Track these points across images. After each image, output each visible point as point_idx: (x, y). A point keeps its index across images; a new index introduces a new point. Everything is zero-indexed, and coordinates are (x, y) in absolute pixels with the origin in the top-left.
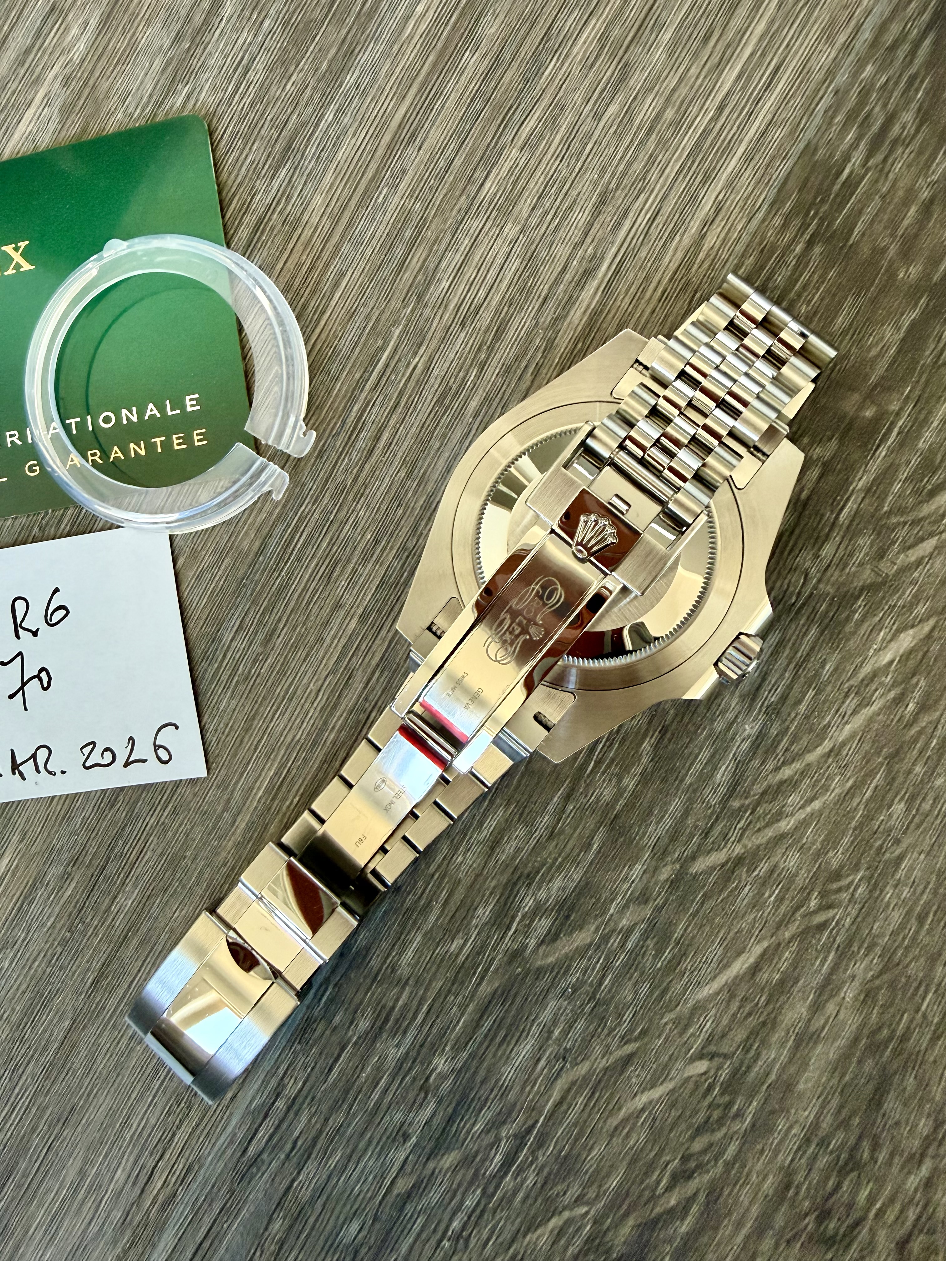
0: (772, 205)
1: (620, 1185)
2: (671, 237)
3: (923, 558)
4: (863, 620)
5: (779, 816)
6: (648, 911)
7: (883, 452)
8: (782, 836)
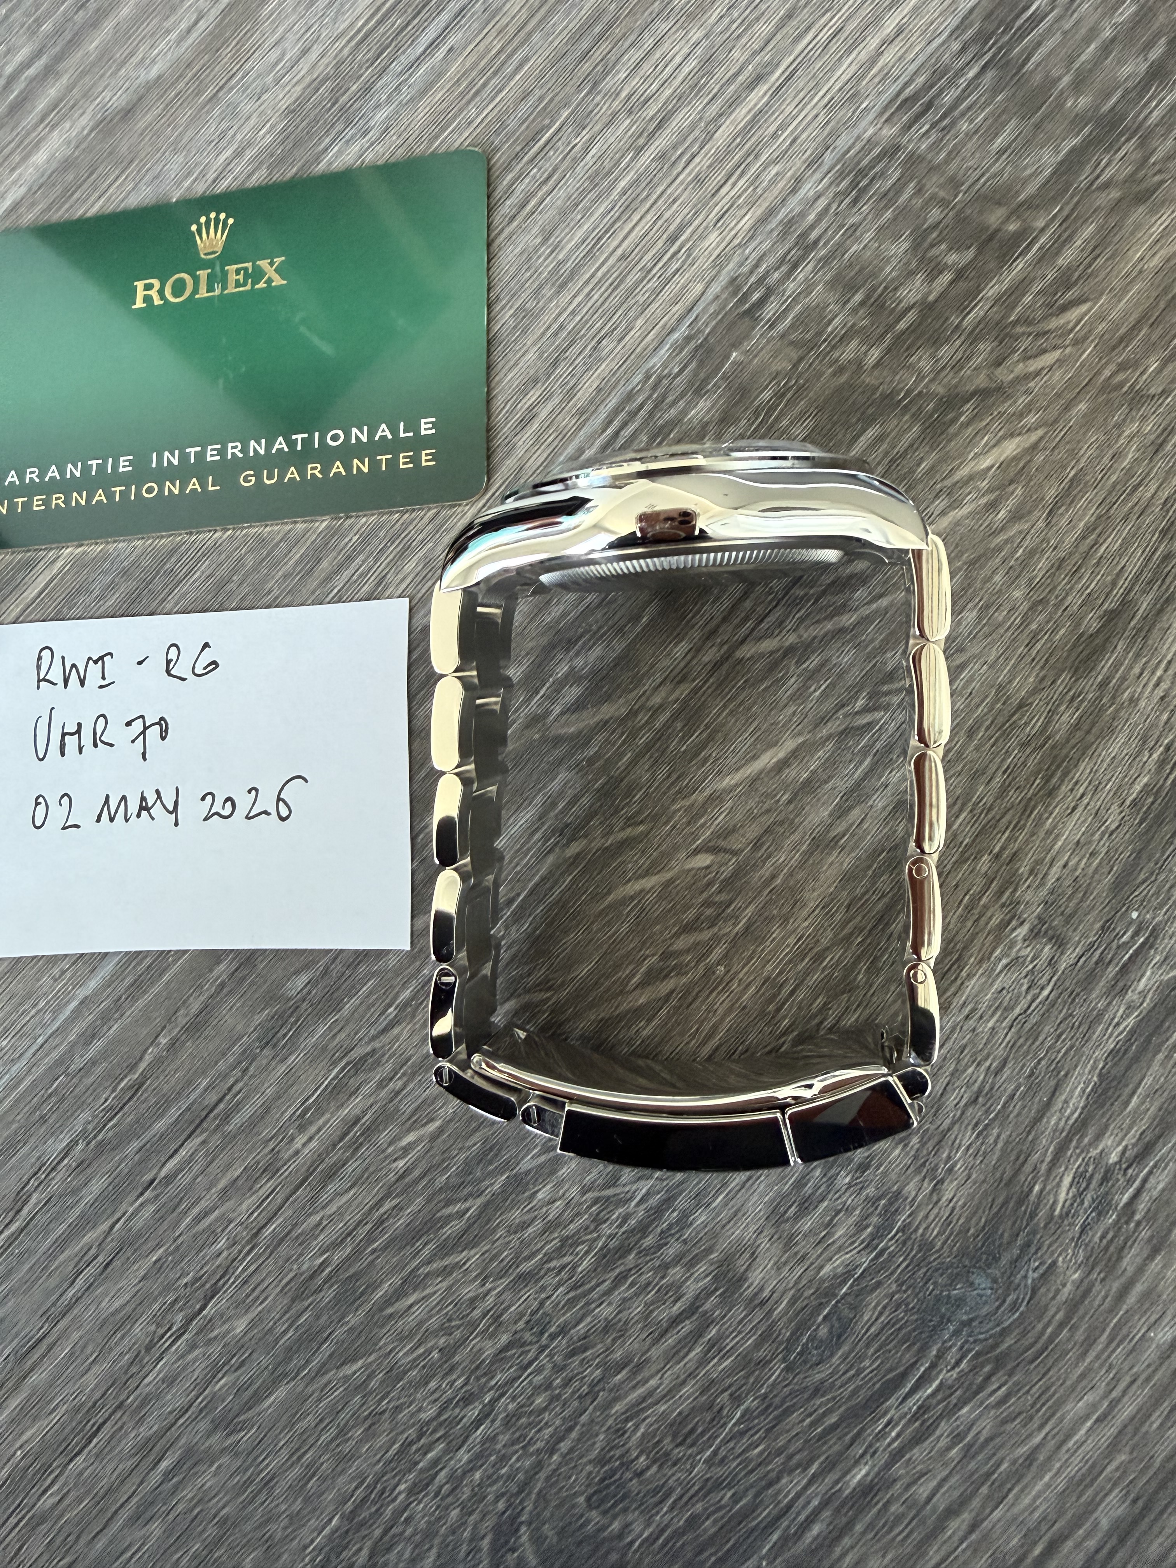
0: (953, 32)
1: (591, 973)
2: (849, 51)
3: (1042, 369)
4: (968, 424)
5: (842, 609)
6: (684, 691)
7: (1020, 264)
8: (842, 631)
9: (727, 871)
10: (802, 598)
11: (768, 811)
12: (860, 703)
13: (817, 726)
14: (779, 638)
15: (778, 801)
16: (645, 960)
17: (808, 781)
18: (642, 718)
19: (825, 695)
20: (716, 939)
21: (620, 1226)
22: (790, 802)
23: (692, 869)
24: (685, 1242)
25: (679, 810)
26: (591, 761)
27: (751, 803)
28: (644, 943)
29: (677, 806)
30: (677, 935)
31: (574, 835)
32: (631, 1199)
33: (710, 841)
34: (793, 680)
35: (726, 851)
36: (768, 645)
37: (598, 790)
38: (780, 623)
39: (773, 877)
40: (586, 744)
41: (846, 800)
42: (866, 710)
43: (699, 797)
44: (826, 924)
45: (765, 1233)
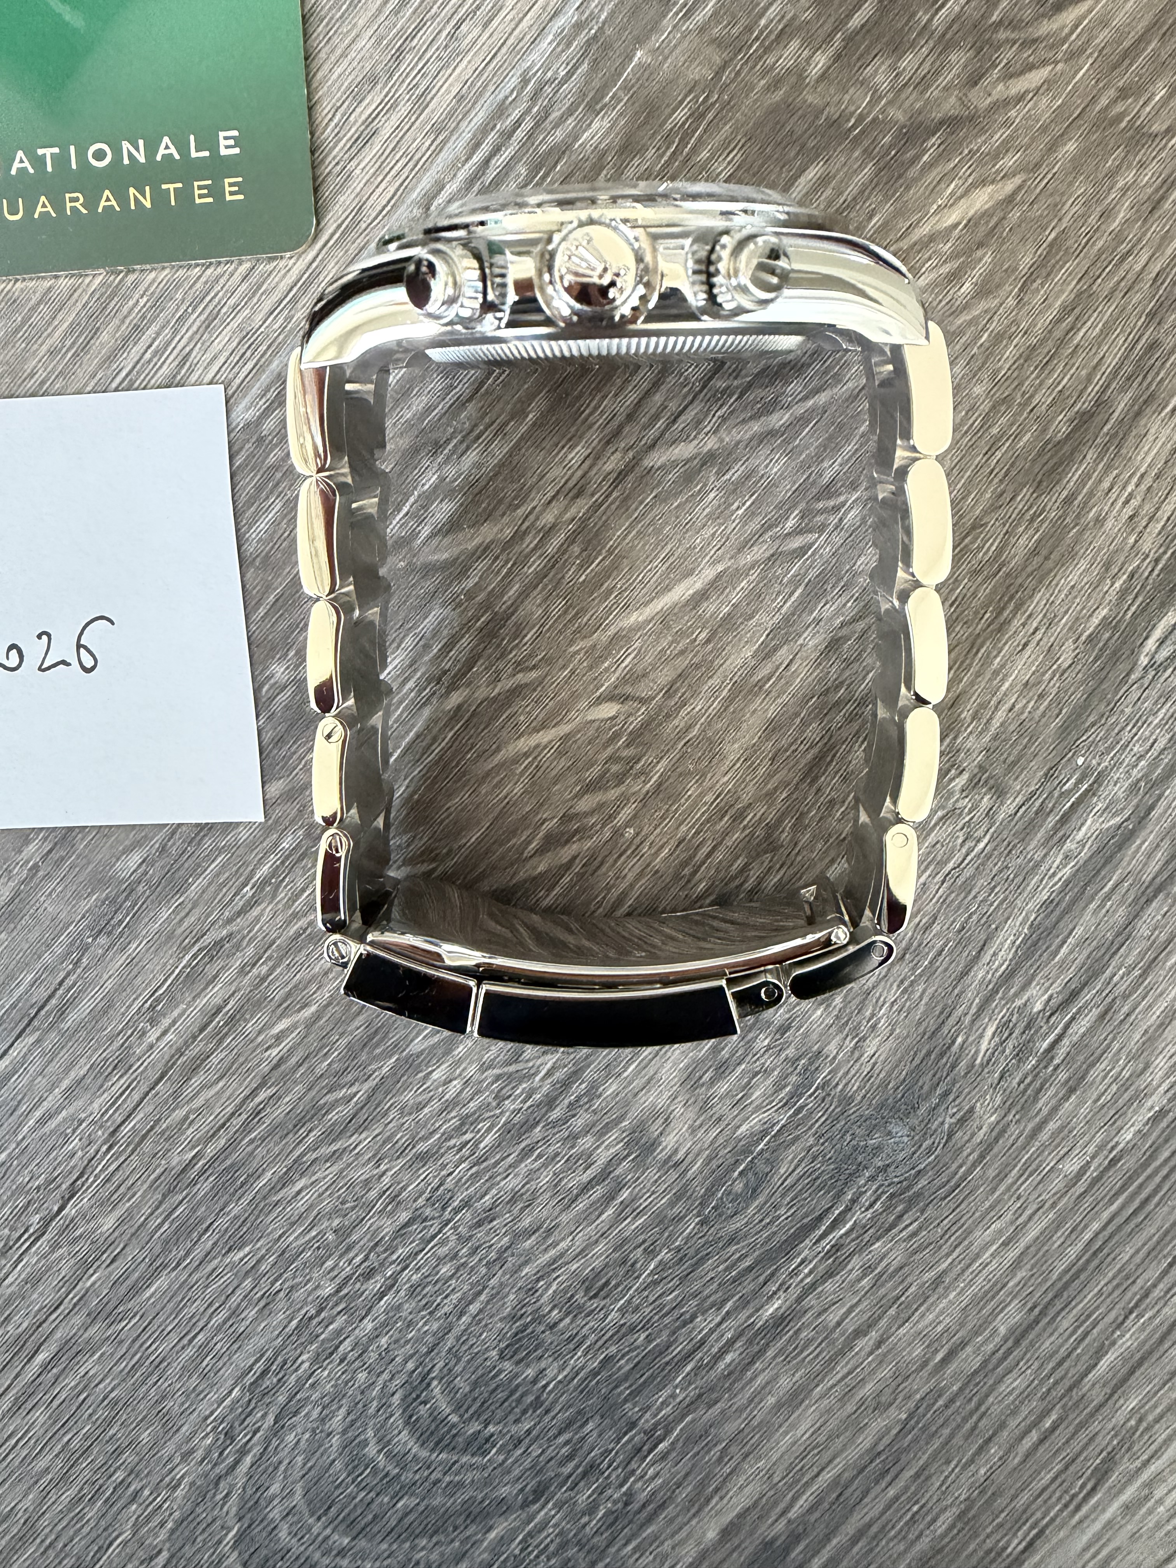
9: (635, 722)
10: (723, 392)
12: (790, 523)
13: (740, 550)
14: (696, 442)
15: (695, 640)
16: (542, 824)
17: (729, 618)
18: (530, 541)
19: (751, 514)
20: (624, 799)
21: (524, 1101)
22: (708, 641)
23: (596, 720)
24: (595, 1112)
25: (578, 652)
26: (470, 595)
27: (663, 644)
28: (542, 805)
29: (574, 649)
30: (579, 795)
31: (453, 684)
32: (535, 1074)
33: (616, 687)
34: (712, 495)
35: (634, 699)
36: (683, 451)
37: (481, 629)
38: (698, 422)
39: (689, 728)
40: (463, 574)
41: (772, 639)
42: (798, 531)
43: (602, 637)
44: (748, 779)
45: (679, 1099)
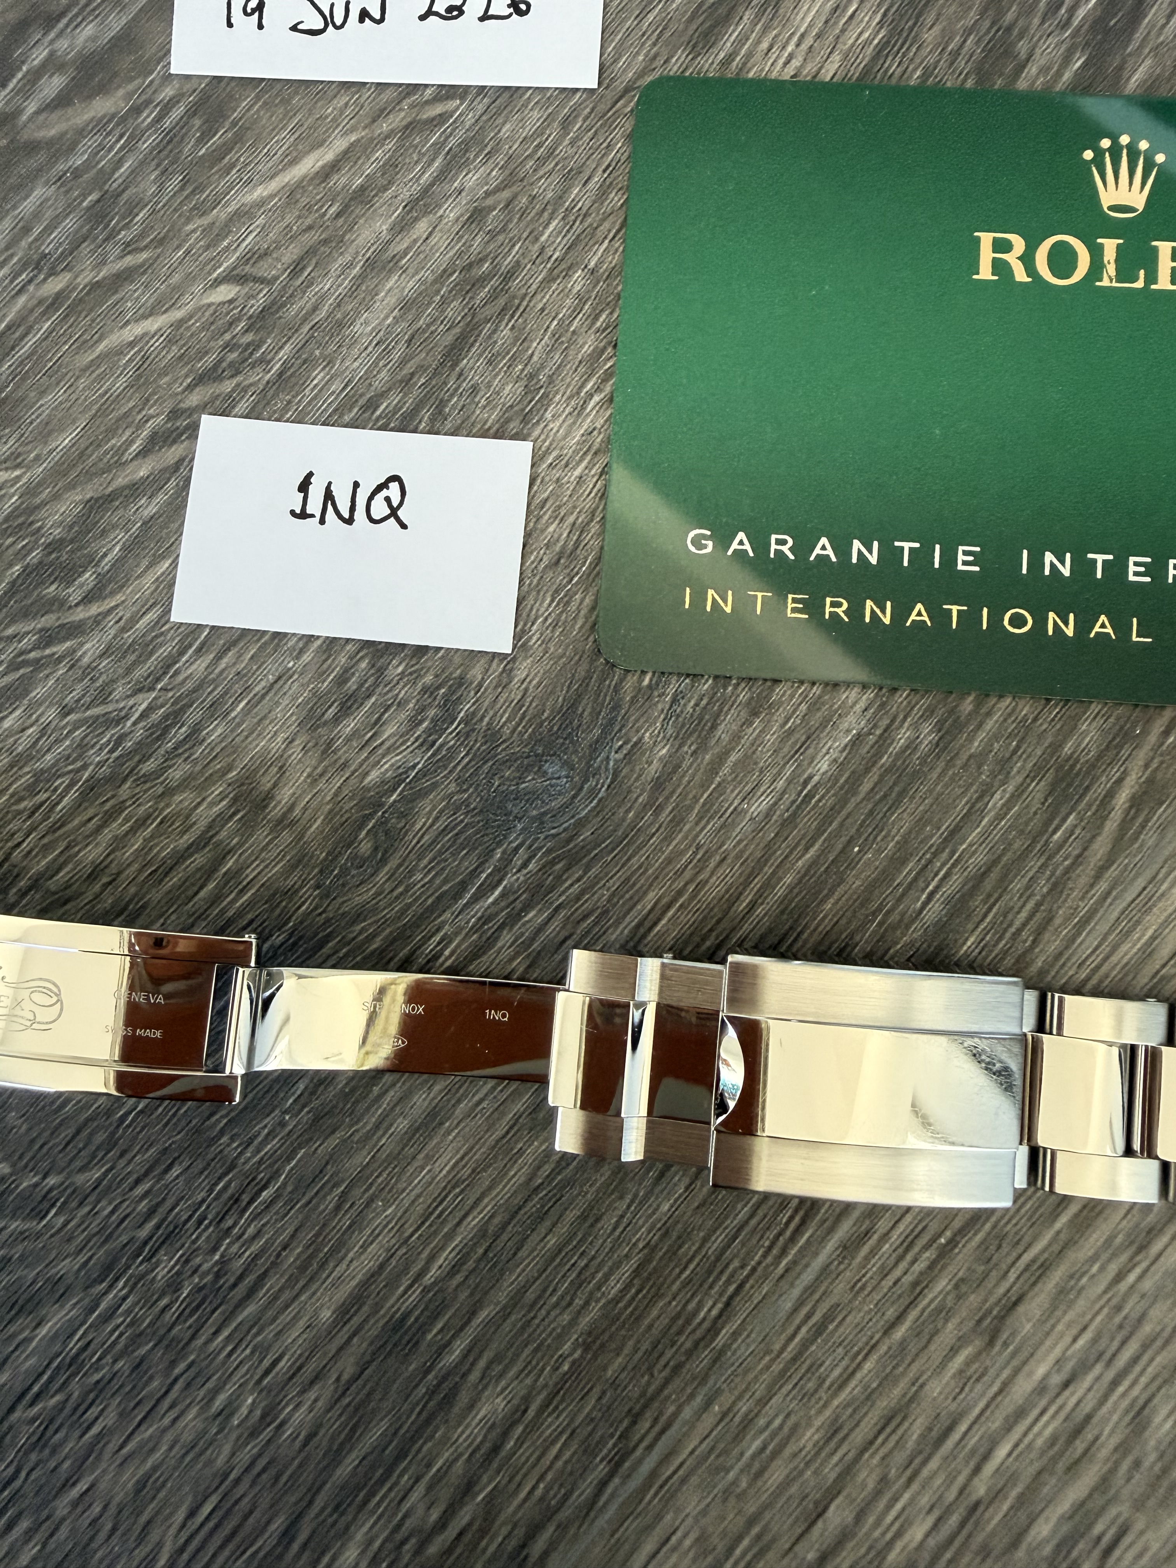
9: (256, 305)
11: (310, 228)
13: (375, 118)
15: (324, 214)
16: (147, 421)
17: (362, 189)
18: (148, 117)
21: (112, 751)
22: (338, 215)
23: (210, 305)
25: (194, 231)
26: (77, 173)
27: (289, 218)
28: (148, 400)
29: (190, 227)
30: (190, 388)
31: (53, 268)
32: (126, 717)
33: (235, 268)
35: (255, 280)
37: (89, 208)
39: (315, 309)
40: (71, 149)
41: (410, 211)
43: (220, 214)
44: (381, 364)
45: (297, 743)
